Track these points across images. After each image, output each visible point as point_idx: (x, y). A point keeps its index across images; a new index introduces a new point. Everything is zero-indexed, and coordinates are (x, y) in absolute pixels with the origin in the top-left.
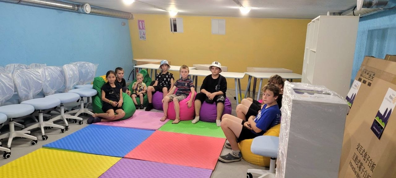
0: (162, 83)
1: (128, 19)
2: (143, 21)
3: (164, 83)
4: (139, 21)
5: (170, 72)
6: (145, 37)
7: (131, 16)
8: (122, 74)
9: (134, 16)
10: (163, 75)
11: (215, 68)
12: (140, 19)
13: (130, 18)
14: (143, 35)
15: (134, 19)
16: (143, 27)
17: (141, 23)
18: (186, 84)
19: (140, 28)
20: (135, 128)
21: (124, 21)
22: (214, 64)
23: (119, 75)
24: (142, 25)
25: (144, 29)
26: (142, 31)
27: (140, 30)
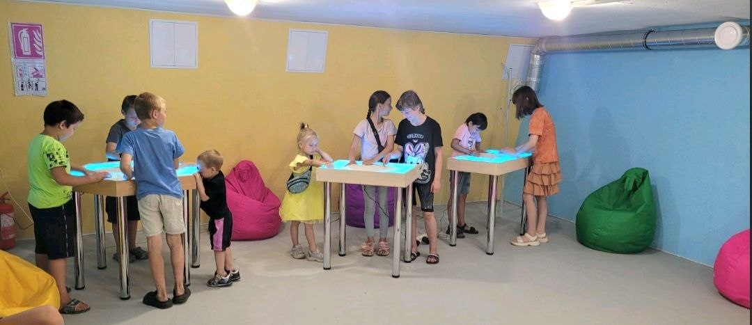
2: (32, 29)
4: (17, 29)
6: (41, 85)
12: (20, 20)
16: (33, 49)
17: (25, 33)
19: (19, 53)
24: (32, 42)
25: (34, 55)
26: (29, 66)
27: (21, 61)
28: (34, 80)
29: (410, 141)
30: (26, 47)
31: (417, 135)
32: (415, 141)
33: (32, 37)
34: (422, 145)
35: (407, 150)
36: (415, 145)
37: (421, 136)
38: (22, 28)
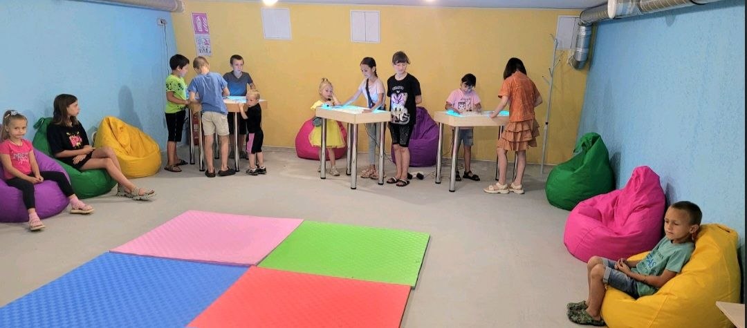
1: (170, 11)
2: (203, 16)
4: (195, 16)
6: (209, 50)
7: (177, 5)
9: (183, 5)
12: (197, 11)
13: (174, 10)
14: (205, 46)
15: (184, 11)
16: (203, 28)
17: (199, 19)
20: (205, 262)
21: (163, 15)
24: (203, 24)
26: (202, 36)
27: (198, 35)
29: (395, 92)
30: (200, 28)
31: (399, 87)
32: (398, 92)
33: (202, 21)
34: (402, 94)
35: (393, 99)
36: (397, 95)
37: (402, 88)
38: (197, 16)
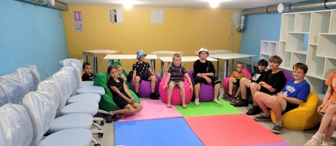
0: (142, 72)
2: (79, 13)
3: (143, 72)
4: (75, 13)
5: (146, 61)
6: (81, 29)
7: (66, 7)
8: (90, 68)
9: (69, 8)
10: (140, 64)
11: (204, 53)
12: (76, 10)
15: (69, 11)
16: (79, 18)
17: (77, 14)
18: (180, 71)
19: (76, 20)
22: (202, 49)
23: (87, 70)
24: (79, 16)
25: (80, 20)
26: (79, 23)
27: (77, 22)
28: (80, 27)
30: (77, 18)
33: (79, 15)
